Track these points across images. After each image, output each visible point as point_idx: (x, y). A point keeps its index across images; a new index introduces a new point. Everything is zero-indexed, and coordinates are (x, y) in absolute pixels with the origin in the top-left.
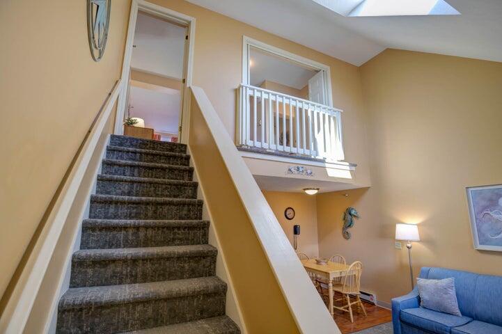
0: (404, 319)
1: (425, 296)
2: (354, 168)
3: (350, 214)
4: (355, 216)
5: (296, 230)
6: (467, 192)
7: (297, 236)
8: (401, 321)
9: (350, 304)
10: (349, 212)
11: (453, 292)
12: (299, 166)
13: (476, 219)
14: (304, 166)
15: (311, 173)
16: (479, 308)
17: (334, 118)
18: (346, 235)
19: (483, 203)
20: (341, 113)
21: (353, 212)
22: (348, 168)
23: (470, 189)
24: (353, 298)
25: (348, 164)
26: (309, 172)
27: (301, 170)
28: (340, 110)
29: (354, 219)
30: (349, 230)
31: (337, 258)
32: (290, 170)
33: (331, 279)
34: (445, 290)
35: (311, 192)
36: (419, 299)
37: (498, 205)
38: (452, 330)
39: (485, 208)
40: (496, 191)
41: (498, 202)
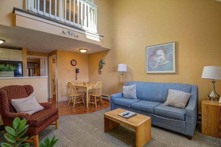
0: (114, 103)
1: (124, 93)
2: (102, 38)
3: (102, 62)
4: (103, 63)
5: (77, 71)
6: (146, 49)
7: (78, 74)
8: (114, 104)
9: (96, 100)
10: (101, 62)
11: (135, 90)
12: (70, 31)
13: (148, 60)
14: (73, 32)
15: (77, 36)
16: (144, 95)
17: (93, 10)
18: (100, 72)
19: (151, 53)
20: (97, 8)
21: (103, 62)
22: (98, 37)
23: (147, 48)
24: (98, 98)
25: (98, 35)
26: (76, 35)
27: (71, 33)
28: (97, 6)
29: (103, 65)
30: (101, 70)
31: (94, 82)
32: (63, 32)
33: (88, 90)
34: (132, 89)
35: (83, 51)
36: (123, 95)
37: (156, 54)
38: (132, 104)
39: (151, 55)
40: (156, 48)
41: (156, 52)
